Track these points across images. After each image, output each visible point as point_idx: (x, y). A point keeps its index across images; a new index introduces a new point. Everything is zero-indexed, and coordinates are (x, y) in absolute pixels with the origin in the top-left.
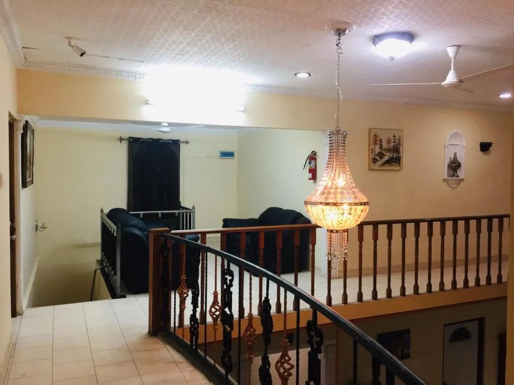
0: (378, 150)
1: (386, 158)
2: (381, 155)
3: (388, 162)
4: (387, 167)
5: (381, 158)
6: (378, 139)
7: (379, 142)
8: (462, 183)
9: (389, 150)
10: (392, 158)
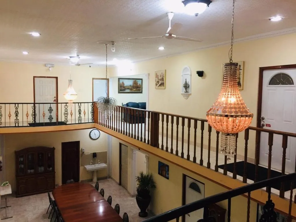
0: (157, 80)
1: (160, 83)
2: (158, 82)
3: (160, 85)
4: (160, 87)
5: (158, 83)
6: (157, 75)
7: (157, 77)
8: (190, 96)
9: (160, 80)
10: (162, 83)
